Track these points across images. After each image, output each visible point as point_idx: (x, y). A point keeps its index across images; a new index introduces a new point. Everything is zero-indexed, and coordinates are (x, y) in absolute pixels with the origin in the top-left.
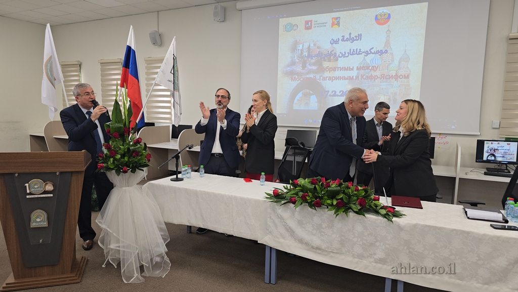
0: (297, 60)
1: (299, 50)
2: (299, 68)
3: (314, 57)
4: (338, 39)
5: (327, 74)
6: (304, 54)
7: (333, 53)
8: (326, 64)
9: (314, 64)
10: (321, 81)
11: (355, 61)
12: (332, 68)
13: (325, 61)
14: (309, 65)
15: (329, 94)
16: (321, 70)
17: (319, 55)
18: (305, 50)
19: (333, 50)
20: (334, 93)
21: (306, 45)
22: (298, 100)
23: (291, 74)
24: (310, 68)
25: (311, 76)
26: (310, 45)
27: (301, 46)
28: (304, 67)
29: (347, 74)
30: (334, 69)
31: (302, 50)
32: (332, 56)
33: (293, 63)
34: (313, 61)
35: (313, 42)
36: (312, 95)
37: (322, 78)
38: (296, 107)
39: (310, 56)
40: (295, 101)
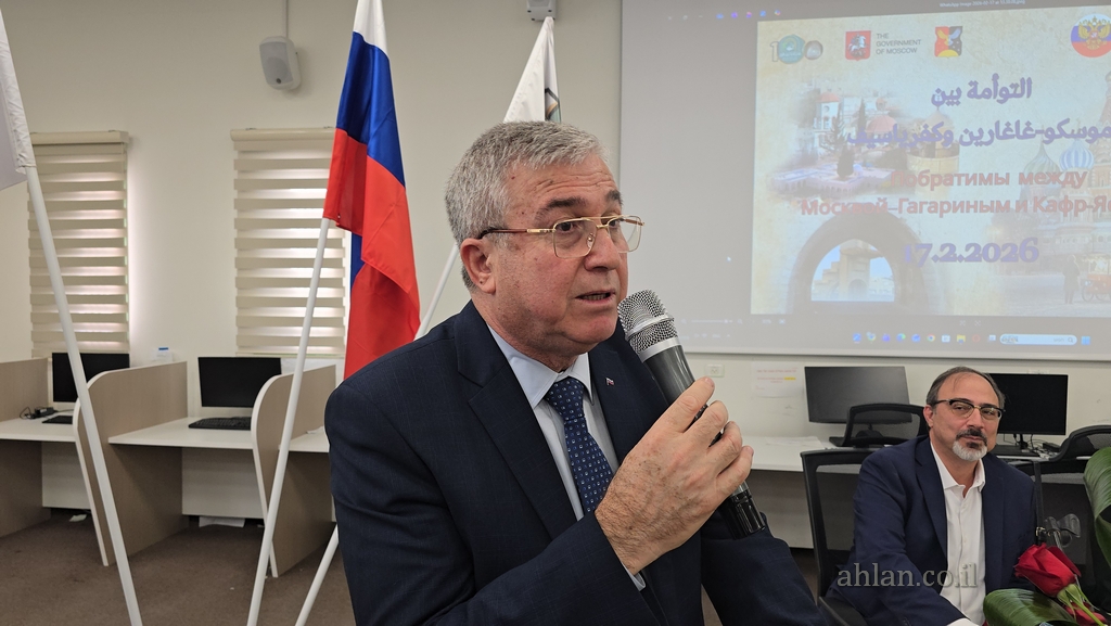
0: (821, 151)
1: (826, 119)
2: (827, 175)
3: (879, 140)
4: (959, 90)
5: (923, 194)
6: (845, 132)
7: (942, 130)
8: (918, 164)
9: (880, 163)
10: (905, 215)
11: (1012, 157)
12: (939, 176)
13: (916, 154)
14: (864, 165)
15: (931, 254)
16: (904, 180)
17: (898, 136)
18: (847, 121)
19: (941, 124)
20: (947, 250)
21: (851, 106)
22: (827, 273)
23: (801, 193)
24: (866, 173)
25: (871, 198)
26: (863, 107)
27: (834, 107)
28: (845, 169)
29: (989, 194)
30: (948, 179)
31: (837, 121)
32: (938, 140)
33: (806, 160)
34: (876, 153)
35: (876, 95)
36: (875, 256)
37: (905, 205)
38: (819, 293)
39: (864, 138)
40: (818, 275)
